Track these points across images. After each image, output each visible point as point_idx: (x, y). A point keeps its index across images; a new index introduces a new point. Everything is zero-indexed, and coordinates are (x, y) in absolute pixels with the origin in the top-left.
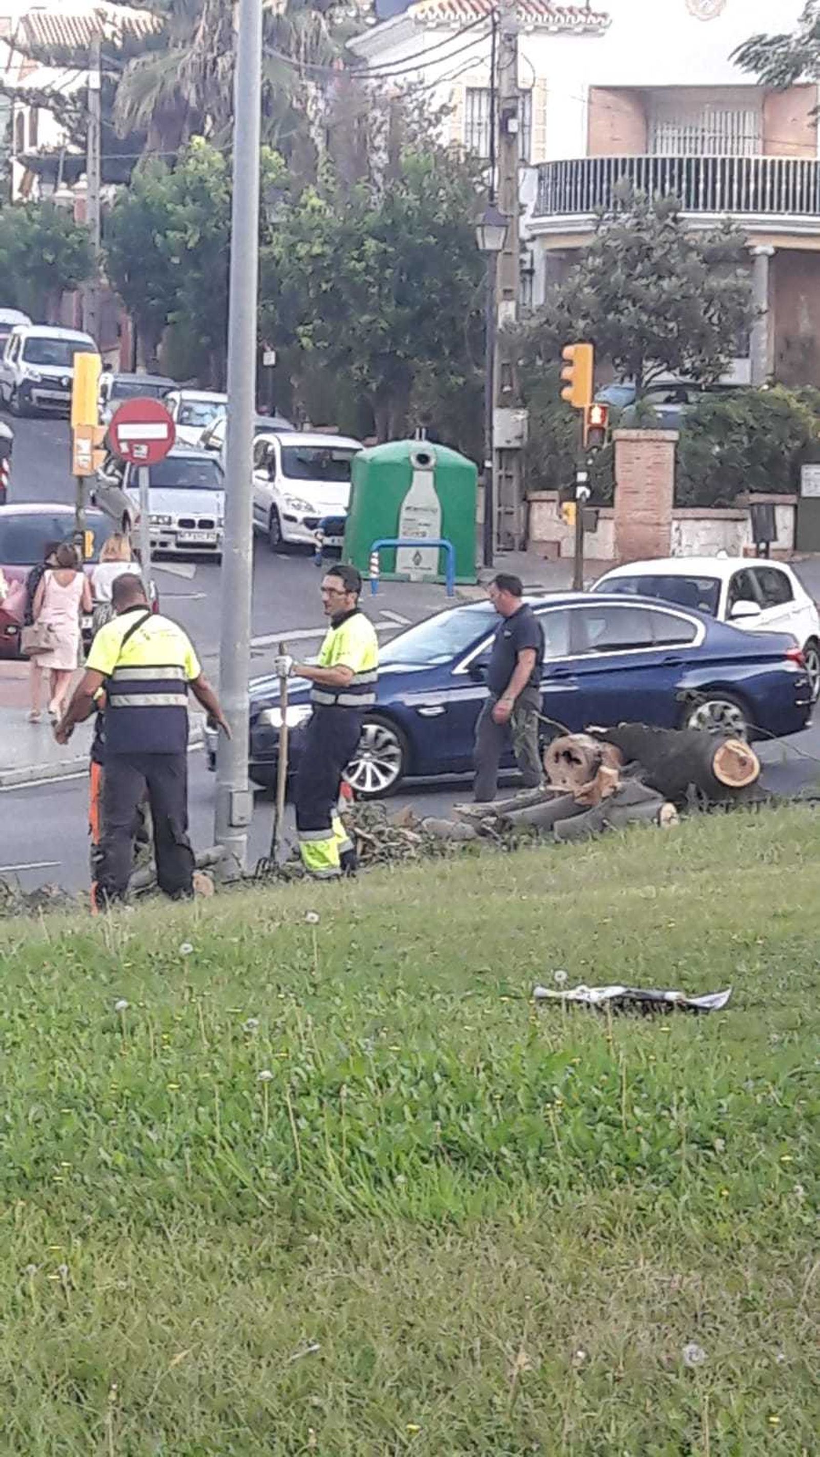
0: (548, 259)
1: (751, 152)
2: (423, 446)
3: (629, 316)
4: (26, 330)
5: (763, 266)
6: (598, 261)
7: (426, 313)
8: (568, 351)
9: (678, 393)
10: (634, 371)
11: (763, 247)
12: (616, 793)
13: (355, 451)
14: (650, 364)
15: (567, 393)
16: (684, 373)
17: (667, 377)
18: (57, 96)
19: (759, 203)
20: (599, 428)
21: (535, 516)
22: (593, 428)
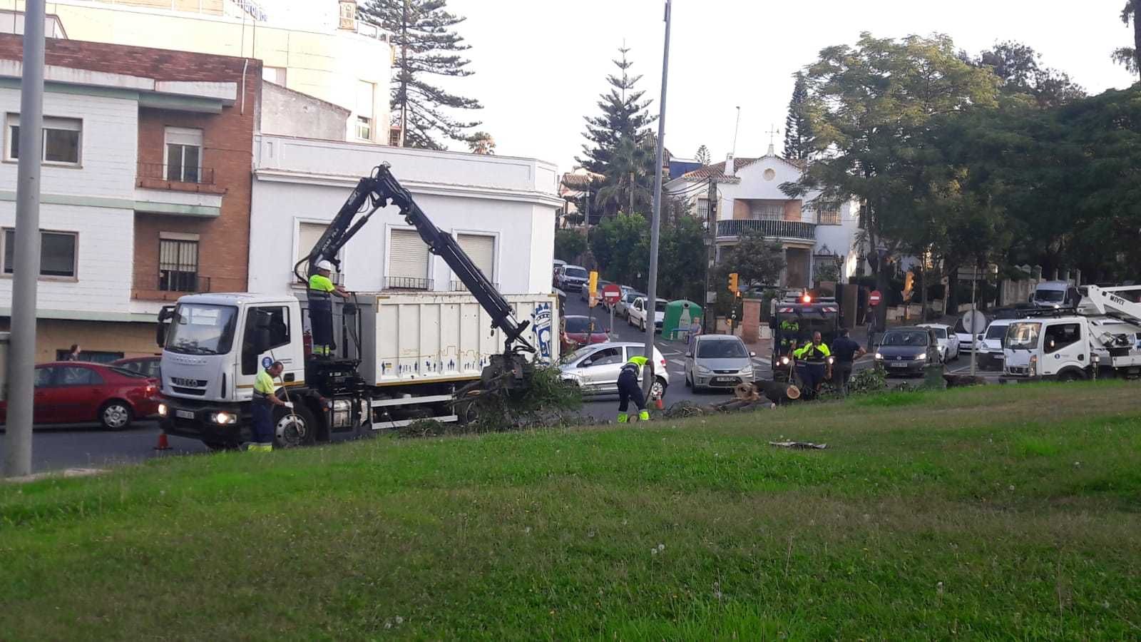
0: (721, 249)
1: (781, 219)
2: (686, 302)
3: (747, 266)
4: (566, 266)
5: (784, 252)
6: (739, 249)
7: (688, 263)
8: (730, 275)
9: (760, 289)
10: (748, 280)
11: (785, 247)
12: (758, 400)
13: (666, 303)
14: (752, 280)
15: (730, 287)
16: (763, 282)
17: (758, 284)
18: (576, 198)
19: (784, 234)
20: (740, 298)
21: (718, 323)
22: (737, 297)
